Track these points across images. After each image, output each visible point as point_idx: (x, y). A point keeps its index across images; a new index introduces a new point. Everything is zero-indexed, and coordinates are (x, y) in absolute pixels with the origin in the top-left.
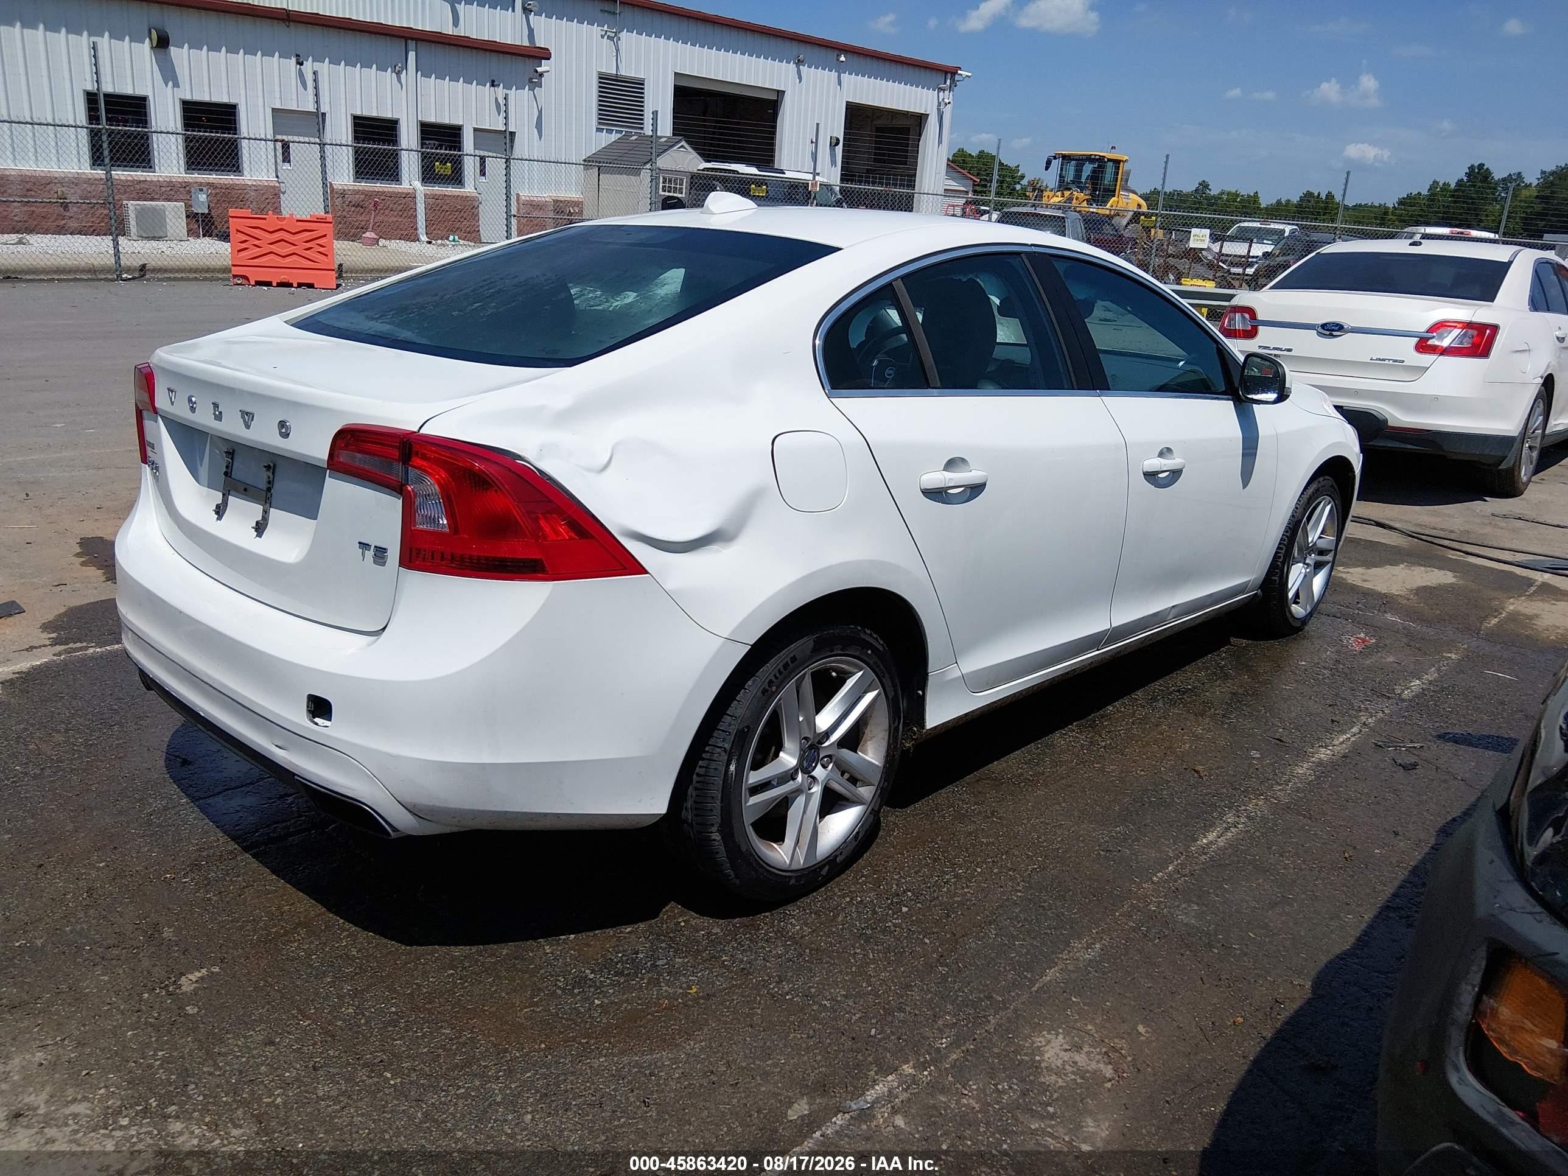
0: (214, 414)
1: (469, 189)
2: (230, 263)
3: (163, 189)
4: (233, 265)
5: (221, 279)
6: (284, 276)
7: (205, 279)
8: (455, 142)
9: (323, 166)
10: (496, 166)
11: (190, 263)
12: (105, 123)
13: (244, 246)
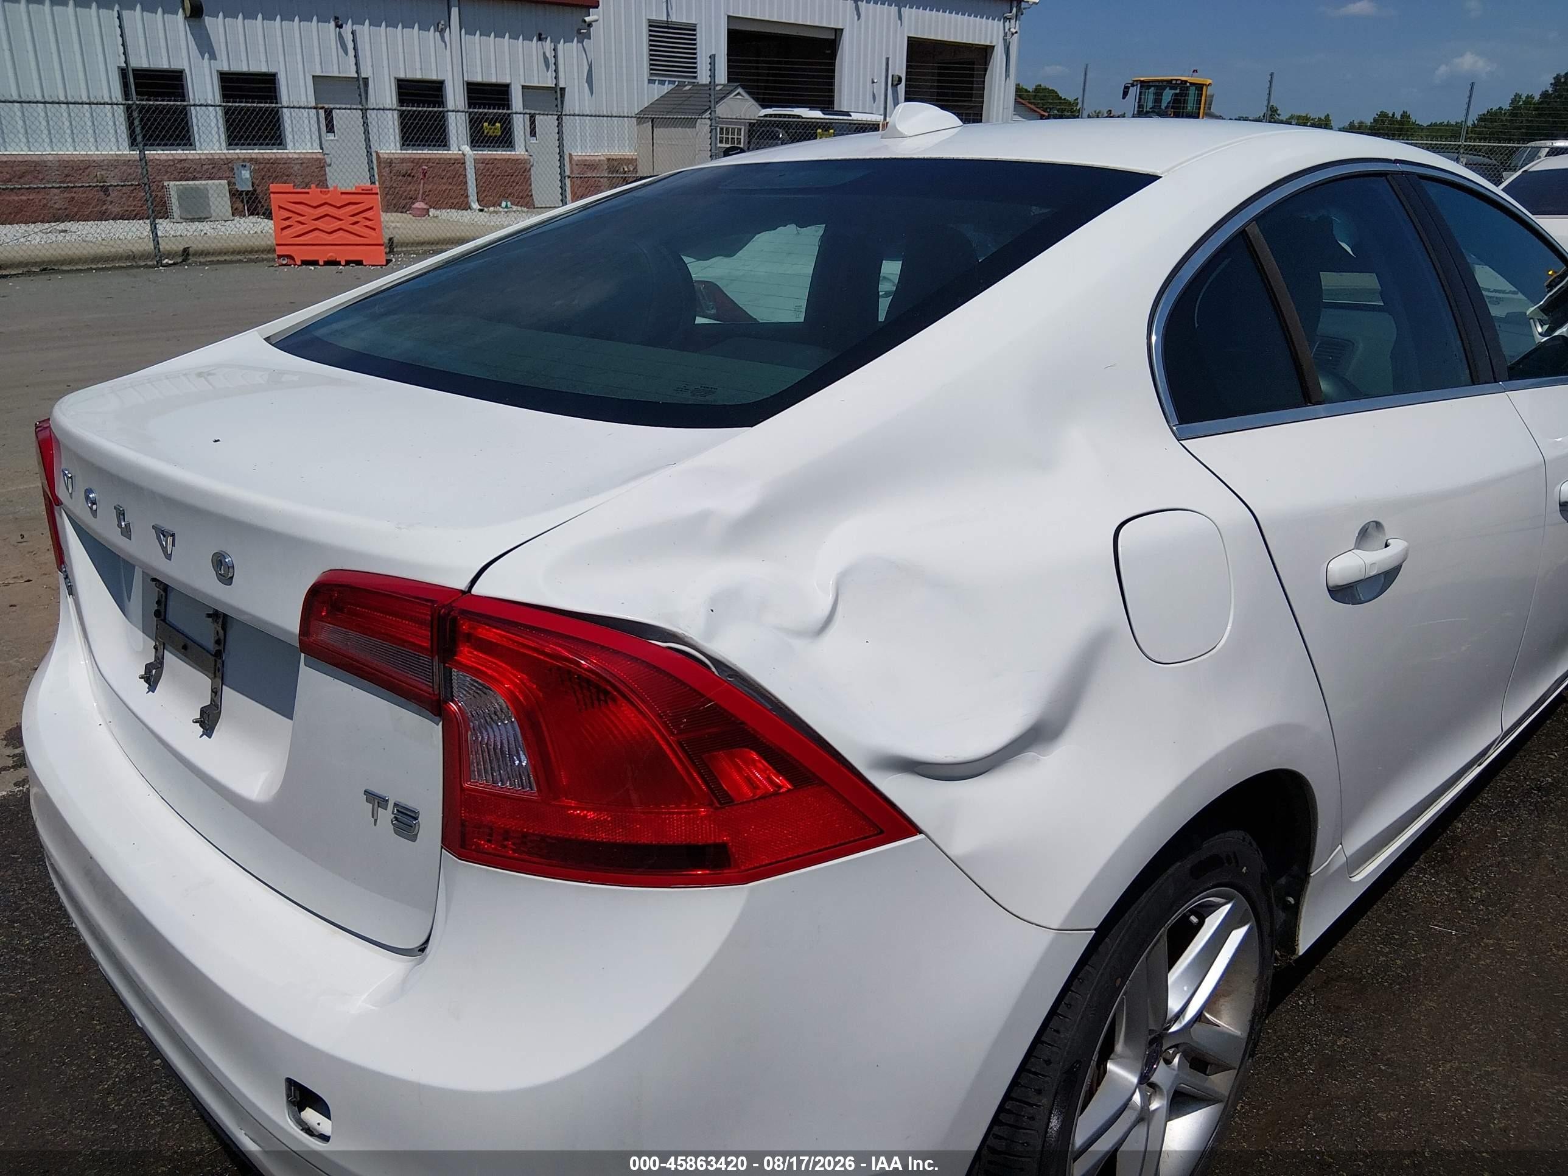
0: (119, 525)
1: (519, 151)
2: (274, 242)
3: (205, 167)
4: (277, 245)
5: (266, 260)
6: (331, 254)
7: (250, 261)
8: (503, 99)
9: (366, 132)
10: (546, 123)
11: (233, 244)
12: (135, 98)
13: (287, 223)
